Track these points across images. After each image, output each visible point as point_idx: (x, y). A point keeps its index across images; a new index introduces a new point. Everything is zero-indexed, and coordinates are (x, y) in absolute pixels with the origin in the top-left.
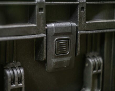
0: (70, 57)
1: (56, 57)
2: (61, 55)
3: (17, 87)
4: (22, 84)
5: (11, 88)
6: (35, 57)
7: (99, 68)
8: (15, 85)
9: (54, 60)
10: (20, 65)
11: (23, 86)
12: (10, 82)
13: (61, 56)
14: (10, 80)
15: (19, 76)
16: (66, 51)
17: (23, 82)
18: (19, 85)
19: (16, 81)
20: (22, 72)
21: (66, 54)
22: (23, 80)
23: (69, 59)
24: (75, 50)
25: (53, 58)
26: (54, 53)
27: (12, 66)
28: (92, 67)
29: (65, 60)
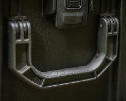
0: (83, 13)
1: (67, 11)
2: (72, 8)
3: (23, 43)
6: (42, 13)
7: (115, 30)
9: (65, 15)
13: (73, 10)
15: (25, 30)
16: (77, 5)
19: (22, 36)
20: (29, 26)
21: (78, 8)
22: (30, 35)
23: (82, 15)
24: (87, 4)
25: (63, 12)
26: (65, 5)
27: (17, 19)
29: (76, 15)
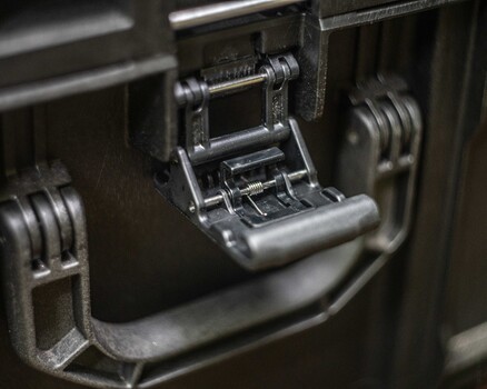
3: (58, 278)
4: (76, 264)
5: (32, 285)
7: (405, 150)
8: (48, 272)
10: (66, 180)
11: (85, 270)
12: (26, 265)
14: (25, 254)
15: (63, 235)
17: (83, 253)
18: (67, 266)
19: (53, 257)
20: (77, 215)
22: (81, 246)
27: (30, 191)
28: (375, 152)
